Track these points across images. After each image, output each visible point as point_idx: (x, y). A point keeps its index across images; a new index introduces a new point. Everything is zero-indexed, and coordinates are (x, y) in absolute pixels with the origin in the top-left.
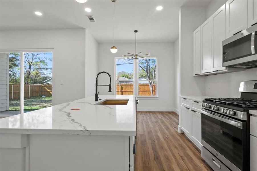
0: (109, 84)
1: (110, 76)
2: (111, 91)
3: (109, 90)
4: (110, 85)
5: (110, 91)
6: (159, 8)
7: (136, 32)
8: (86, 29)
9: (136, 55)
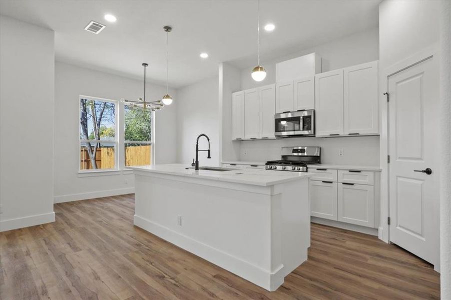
0: (208, 149)
1: (208, 140)
2: (211, 156)
3: (207, 156)
4: (209, 151)
5: (209, 157)
6: (204, 55)
7: (145, 65)
8: (55, 32)
9: (145, 103)
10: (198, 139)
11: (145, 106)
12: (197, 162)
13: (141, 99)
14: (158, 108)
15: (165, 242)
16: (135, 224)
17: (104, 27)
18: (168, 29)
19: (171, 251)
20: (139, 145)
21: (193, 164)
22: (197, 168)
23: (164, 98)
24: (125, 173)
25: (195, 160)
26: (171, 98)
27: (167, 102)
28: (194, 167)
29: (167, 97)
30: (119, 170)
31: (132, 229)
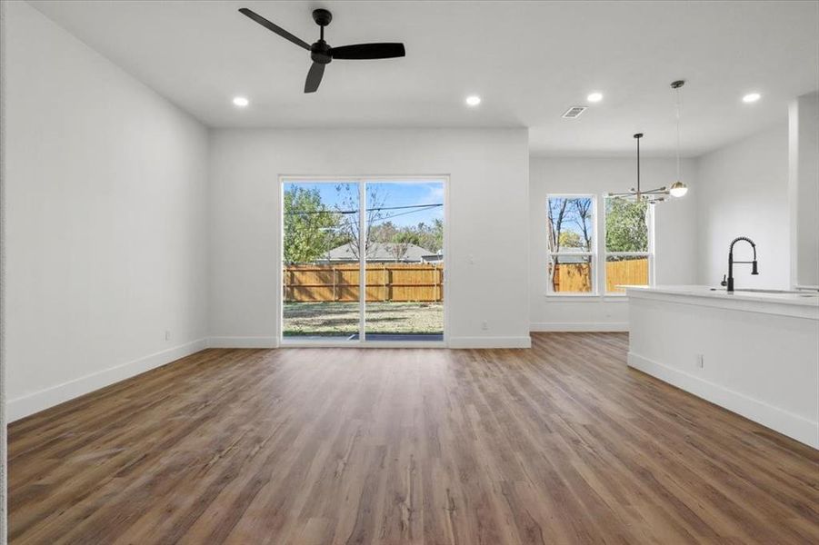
0: (752, 261)
1: (753, 246)
2: (758, 271)
3: (751, 271)
4: (755, 263)
5: (755, 272)
7: (638, 136)
8: (530, 130)
9: (639, 193)
10: (732, 245)
11: (639, 198)
12: (731, 280)
13: (633, 190)
14: (661, 199)
15: (678, 389)
16: (630, 364)
17: (585, 108)
18: (678, 84)
19: (685, 397)
20: (621, 259)
21: (723, 284)
22: (731, 288)
23: (672, 187)
24: (607, 300)
25: (727, 277)
26: (685, 186)
27: (679, 193)
28: (726, 287)
29: (679, 184)
30: (597, 295)
31: (626, 369)
